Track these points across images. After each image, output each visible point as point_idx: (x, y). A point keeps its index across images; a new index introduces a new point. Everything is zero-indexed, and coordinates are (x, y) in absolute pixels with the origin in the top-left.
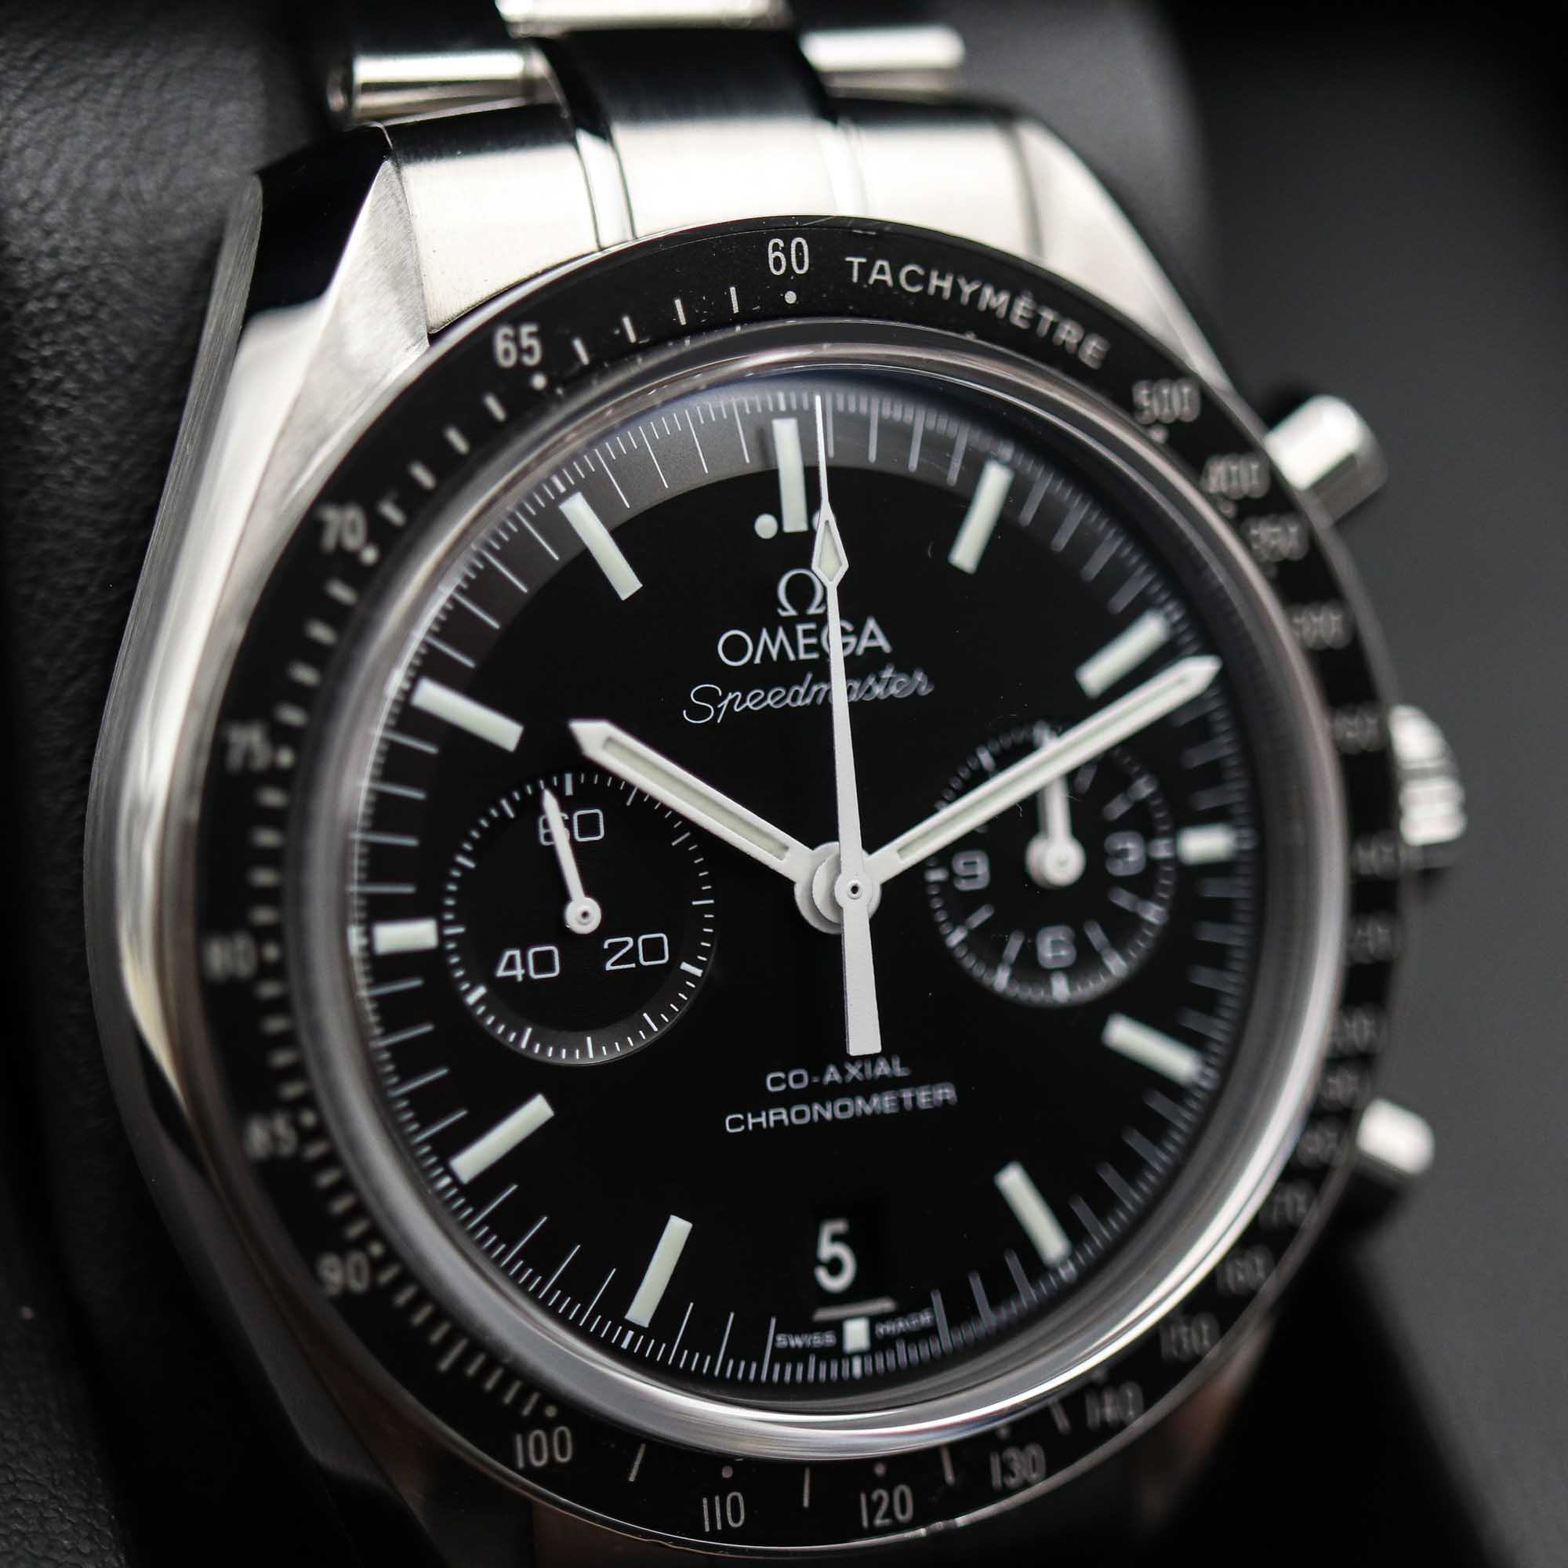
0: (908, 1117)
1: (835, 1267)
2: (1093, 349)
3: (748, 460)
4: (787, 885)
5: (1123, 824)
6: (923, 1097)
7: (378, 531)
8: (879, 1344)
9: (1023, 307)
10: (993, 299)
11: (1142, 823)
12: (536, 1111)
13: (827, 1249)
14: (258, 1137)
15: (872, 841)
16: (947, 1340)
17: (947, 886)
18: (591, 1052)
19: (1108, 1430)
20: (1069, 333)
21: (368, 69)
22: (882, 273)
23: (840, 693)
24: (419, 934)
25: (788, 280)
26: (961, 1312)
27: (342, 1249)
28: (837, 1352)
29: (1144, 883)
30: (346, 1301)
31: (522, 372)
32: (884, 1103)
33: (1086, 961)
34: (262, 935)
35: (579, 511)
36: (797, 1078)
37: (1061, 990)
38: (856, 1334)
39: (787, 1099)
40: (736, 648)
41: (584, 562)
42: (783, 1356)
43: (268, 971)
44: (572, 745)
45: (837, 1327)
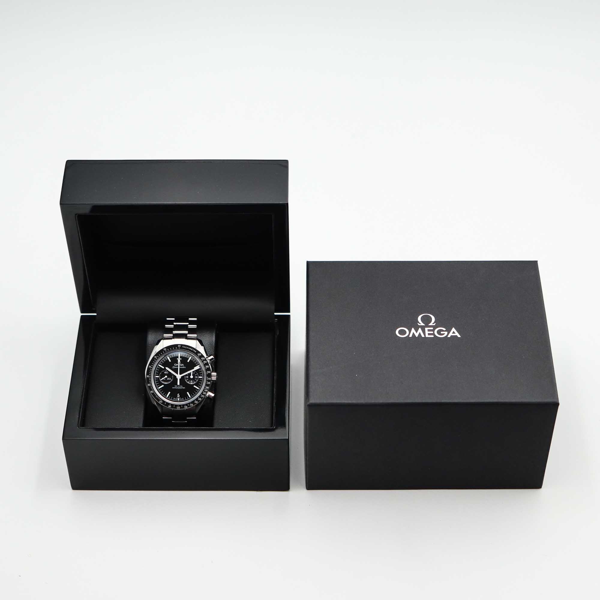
0: (182, 389)
1: (178, 396)
2: (195, 352)
3: (177, 356)
4: (176, 376)
5: (196, 376)
6: (183, 388)
7: (157, 357)
8: (180, 400)
9: (192, 349)
10: (190, 349)
11: (197, 376)
12: (163, 386)
13: (178, 395)
14: (148, 385)
15: (180, 374)
16: (184, 400)
17: (186, 378)
18: (166, 383)
19: (191, 406)
20: (194, 351)
21: (164, 335)
22: (184, 347)
23: (179, 367)
24: (158, 377)
25: (179, 347)
26: (184, 399)
27: (152, 391)
28: (177, 400)
29: (197, 379)
30: (152, 393)
31: (165, 351)
32: (181, 388)
33: (193, 382)
34: (150, 376)
35: (168, 358)
36: (177, 386)
37: (192, 384)
38: (178, 399)
39: (176, 387)
40: (175, 365)
41: (168, 360)
42: (174, 400)
43: (150, 377)
44: (166, 368)
45: (177, 399)
